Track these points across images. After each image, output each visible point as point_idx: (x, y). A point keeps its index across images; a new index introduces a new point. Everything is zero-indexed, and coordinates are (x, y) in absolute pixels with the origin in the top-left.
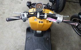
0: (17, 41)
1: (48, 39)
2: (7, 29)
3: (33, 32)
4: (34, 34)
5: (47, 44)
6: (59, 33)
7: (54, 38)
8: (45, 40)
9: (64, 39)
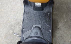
0: (17, 15)
1: (49, 14)
2: (6, 2)
3: (31, 6)
4: (32, 8)
5: (47, 19)
6: (64, 8)
7: (57, 12)
8: (45, 15)
9: (68, 15)
